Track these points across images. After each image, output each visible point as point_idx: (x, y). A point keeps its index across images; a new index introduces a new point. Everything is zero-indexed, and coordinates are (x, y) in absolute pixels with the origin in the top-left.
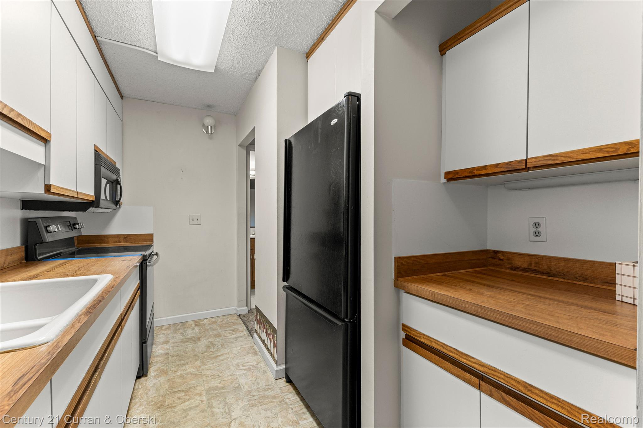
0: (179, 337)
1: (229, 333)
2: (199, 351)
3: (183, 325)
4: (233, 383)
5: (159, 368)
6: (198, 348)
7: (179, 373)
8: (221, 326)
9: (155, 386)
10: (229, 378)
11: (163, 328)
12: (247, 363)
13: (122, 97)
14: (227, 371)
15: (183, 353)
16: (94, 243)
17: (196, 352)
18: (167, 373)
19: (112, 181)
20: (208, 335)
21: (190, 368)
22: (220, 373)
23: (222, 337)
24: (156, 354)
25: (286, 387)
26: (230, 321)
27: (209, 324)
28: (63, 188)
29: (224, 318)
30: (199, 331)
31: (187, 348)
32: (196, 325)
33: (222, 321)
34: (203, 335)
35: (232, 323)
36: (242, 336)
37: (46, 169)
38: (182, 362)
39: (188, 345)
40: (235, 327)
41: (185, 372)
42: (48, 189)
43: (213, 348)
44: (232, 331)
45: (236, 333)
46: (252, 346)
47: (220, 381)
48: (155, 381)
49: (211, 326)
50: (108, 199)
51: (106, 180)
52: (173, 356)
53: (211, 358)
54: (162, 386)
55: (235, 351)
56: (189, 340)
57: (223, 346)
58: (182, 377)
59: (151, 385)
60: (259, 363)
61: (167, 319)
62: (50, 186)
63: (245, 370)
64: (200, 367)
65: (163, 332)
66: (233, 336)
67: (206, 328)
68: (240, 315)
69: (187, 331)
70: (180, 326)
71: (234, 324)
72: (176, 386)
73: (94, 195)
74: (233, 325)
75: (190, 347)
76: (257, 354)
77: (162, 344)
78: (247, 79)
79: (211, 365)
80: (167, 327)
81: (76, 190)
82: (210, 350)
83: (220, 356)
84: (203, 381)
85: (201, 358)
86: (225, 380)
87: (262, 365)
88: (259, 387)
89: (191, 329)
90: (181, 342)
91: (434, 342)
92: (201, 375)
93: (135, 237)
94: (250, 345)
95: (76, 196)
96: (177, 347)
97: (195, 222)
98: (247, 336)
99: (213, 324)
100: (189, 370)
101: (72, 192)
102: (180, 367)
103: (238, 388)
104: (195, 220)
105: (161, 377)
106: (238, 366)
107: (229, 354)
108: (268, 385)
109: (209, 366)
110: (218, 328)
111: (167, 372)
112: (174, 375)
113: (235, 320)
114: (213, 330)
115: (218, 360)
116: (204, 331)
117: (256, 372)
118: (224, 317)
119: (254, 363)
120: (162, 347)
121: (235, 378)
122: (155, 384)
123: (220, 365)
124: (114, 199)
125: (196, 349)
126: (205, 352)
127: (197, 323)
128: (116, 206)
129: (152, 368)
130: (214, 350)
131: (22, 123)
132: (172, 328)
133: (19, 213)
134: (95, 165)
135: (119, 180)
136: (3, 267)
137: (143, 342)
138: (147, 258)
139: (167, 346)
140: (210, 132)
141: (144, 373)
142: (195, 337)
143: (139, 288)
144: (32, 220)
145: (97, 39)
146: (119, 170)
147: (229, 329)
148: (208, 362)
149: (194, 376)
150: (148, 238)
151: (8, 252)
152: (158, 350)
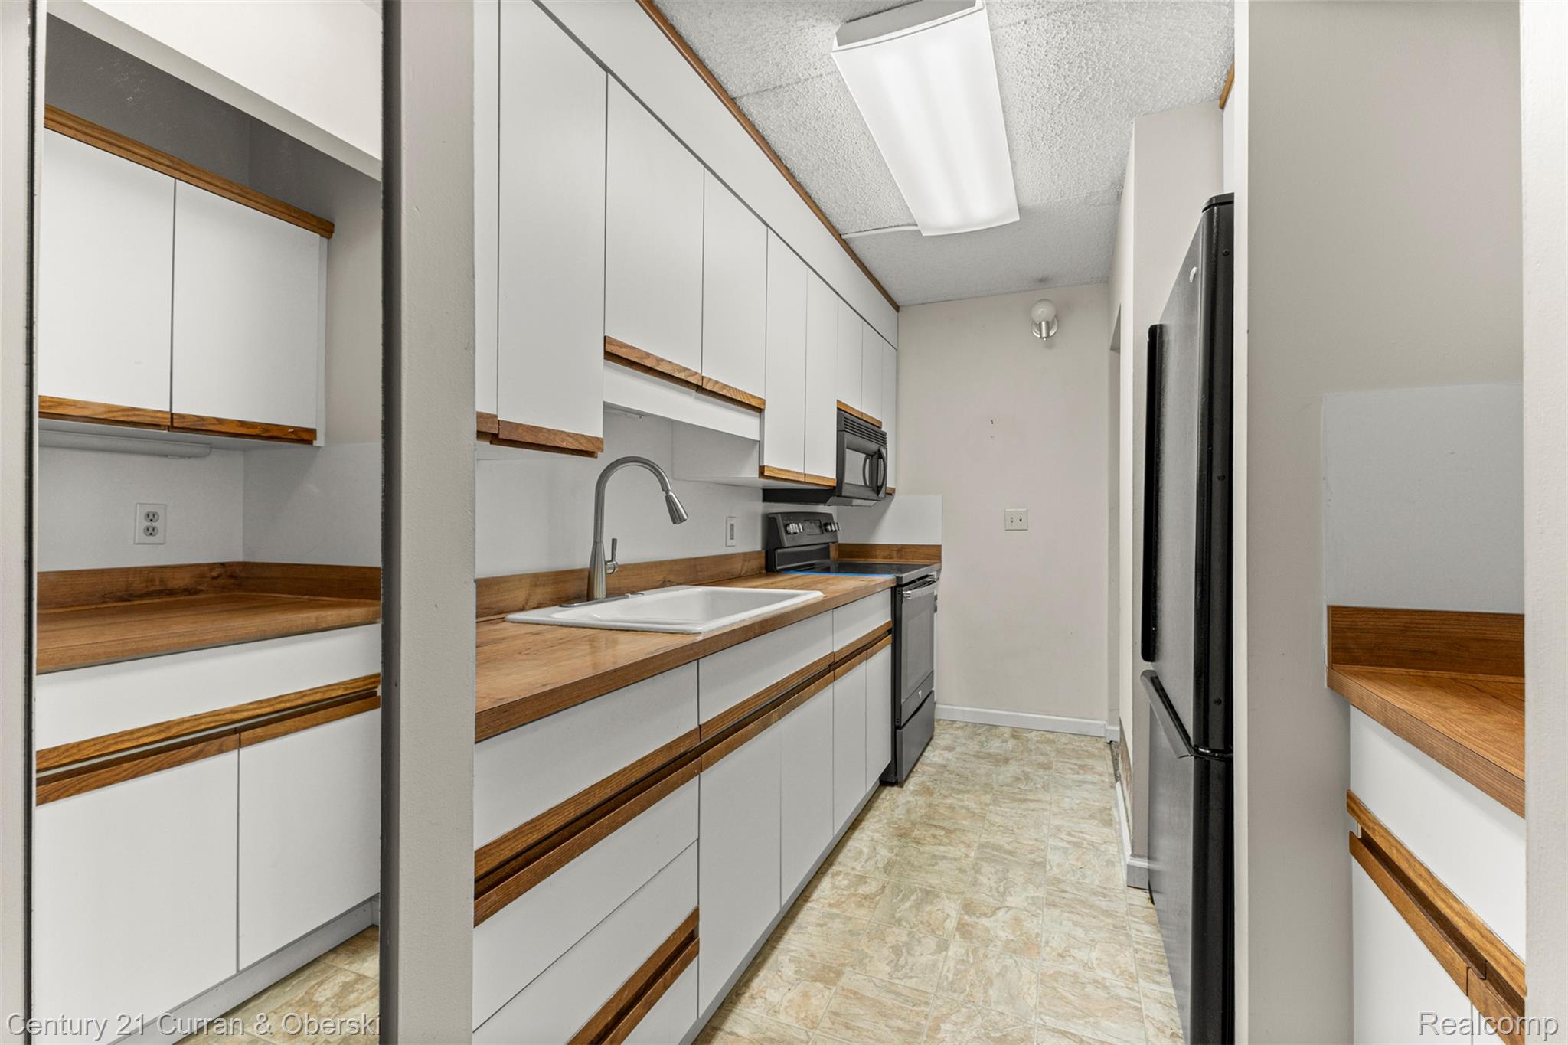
0: (973, 746)
1: (1071, 769)
2: (997, 780)
3: (988, 731)
4: (1032, 853)
5: (923, 782)
6: (998, 774)
7: (949, 801)
8: (1060, 752)
9: (909, 805)
10: (1031, 843)
11: (955, 726)
12: (1082, 832)
13: (897, 308)
14: (1032, 830)
15: (969, 774)
16: (858, 557)
17: (991, 781)
18: (931, 794)
19: (871, 453)
20: (1027, 759)
21: (969, 801)
22: (1018, 828)
23: (1052, 771)
24: (928, 761)
25: (1146, 910)
26: (1086, 749)
27: (1038, 742)
28: (782, 470)
29: (1073, 739)
30: (1013, 748)
31: (979, 768)
32: (1013, 737)
33: (1065, 744)
34: (1017, 757)
35: (1086, 753)
36: (1095, 783)
37: (760, 444)
38: (961, 787)
39: (984, 764)
40: (1090, 762)
41: (959, 803)
42: (762, 470)
43: (1025, 784)
44: (1080, 767)
45: (1085, 774)
46: (1108, 807)
47: (1011, 840)
48: (911, 799)
49: (1040, 746)
50: (868, 483)
51: (865, 455)
52: (952, 773)
53: (1014, 800)
54: (917, 809)
55: (1066, 803)
56: (988, 756)
57: (1046, 788)
58: (952, 808)
59: (904, 801)
60: (1105, 842)
61: (963, 711)
62: (764, 467)
63: (1069, 842)
64: (986, 805)
65: (952, 731)
66: (1075, 776)
67: (1029, 746)
68: (1111, 742)
69: (992, 742)
70: (985, 730)
71: (1091, 756)
72: (936, 817)
73: (835, 477)
74: (1088, 758)
75: (984, 768)
76: (1112, 825)
77: (943, 750)
78: (1098, 203)
79: (1009, 810)
80: (961, 724)
81: (802, 472)
82: (1019, 785)
83: (1032, 801)
84: (983, 828)
85: (995, 792)
86: (1022, 843)
87: (1113, 849)
88: (1084, 881)
89: (999, 741)
90: (974, 756)
91: (1396, 847)
92: (983, 818)
93: (914, 550)
94: (1105, 805)
95: (802, 479)
96: (965, 761)
97: (1017, 524)
98: (1105, 784)
99: (1045, 743)
100: (967, 803)
101: (795, 475)
102: (955, 793)
103: (1041, 865)
104: (1015, 520)
105: (920, 795)
106: (1059, 830)
107: (1050, 804)
108: (1105, 888)
109: (1003, 809)
110: (1053, 754)
112: (940, 801)
113: (1097, 749)
114: (1042, 754)
115: (1024, 806)
116: (1022, 752)
117: (1092, 856)
118: (1076, 738)
119: (1095, 839)
120: (941, 754)
121: (1042, 847)
122: (909, 802)
123: (1024, 815)
124: (875, 485)
125: (994, 775)
126: (1007, 785)
127: (1016, 734)
128: (878, 493)
129: (915, 778)
130: (1026, 788)
131: (728, 395)
132: (969, 730)
133: (760, 507)
134: (838, 431)
135: (884, 451)
136: (740, 574)
137: (897, 726)
138: (904, 582)
139: (949, 755)
140: (1044, 335)
141: (899, 781)
142: (1001, 755)
143: (889, 631)
144: (772, 516)
145: (843, 240)
146: (884, 435)
147: (1074, 761)
148: (1004, 802)
149: (971, 815)
150: (933, 554)
151: (746, 556)
152: (932, 755)
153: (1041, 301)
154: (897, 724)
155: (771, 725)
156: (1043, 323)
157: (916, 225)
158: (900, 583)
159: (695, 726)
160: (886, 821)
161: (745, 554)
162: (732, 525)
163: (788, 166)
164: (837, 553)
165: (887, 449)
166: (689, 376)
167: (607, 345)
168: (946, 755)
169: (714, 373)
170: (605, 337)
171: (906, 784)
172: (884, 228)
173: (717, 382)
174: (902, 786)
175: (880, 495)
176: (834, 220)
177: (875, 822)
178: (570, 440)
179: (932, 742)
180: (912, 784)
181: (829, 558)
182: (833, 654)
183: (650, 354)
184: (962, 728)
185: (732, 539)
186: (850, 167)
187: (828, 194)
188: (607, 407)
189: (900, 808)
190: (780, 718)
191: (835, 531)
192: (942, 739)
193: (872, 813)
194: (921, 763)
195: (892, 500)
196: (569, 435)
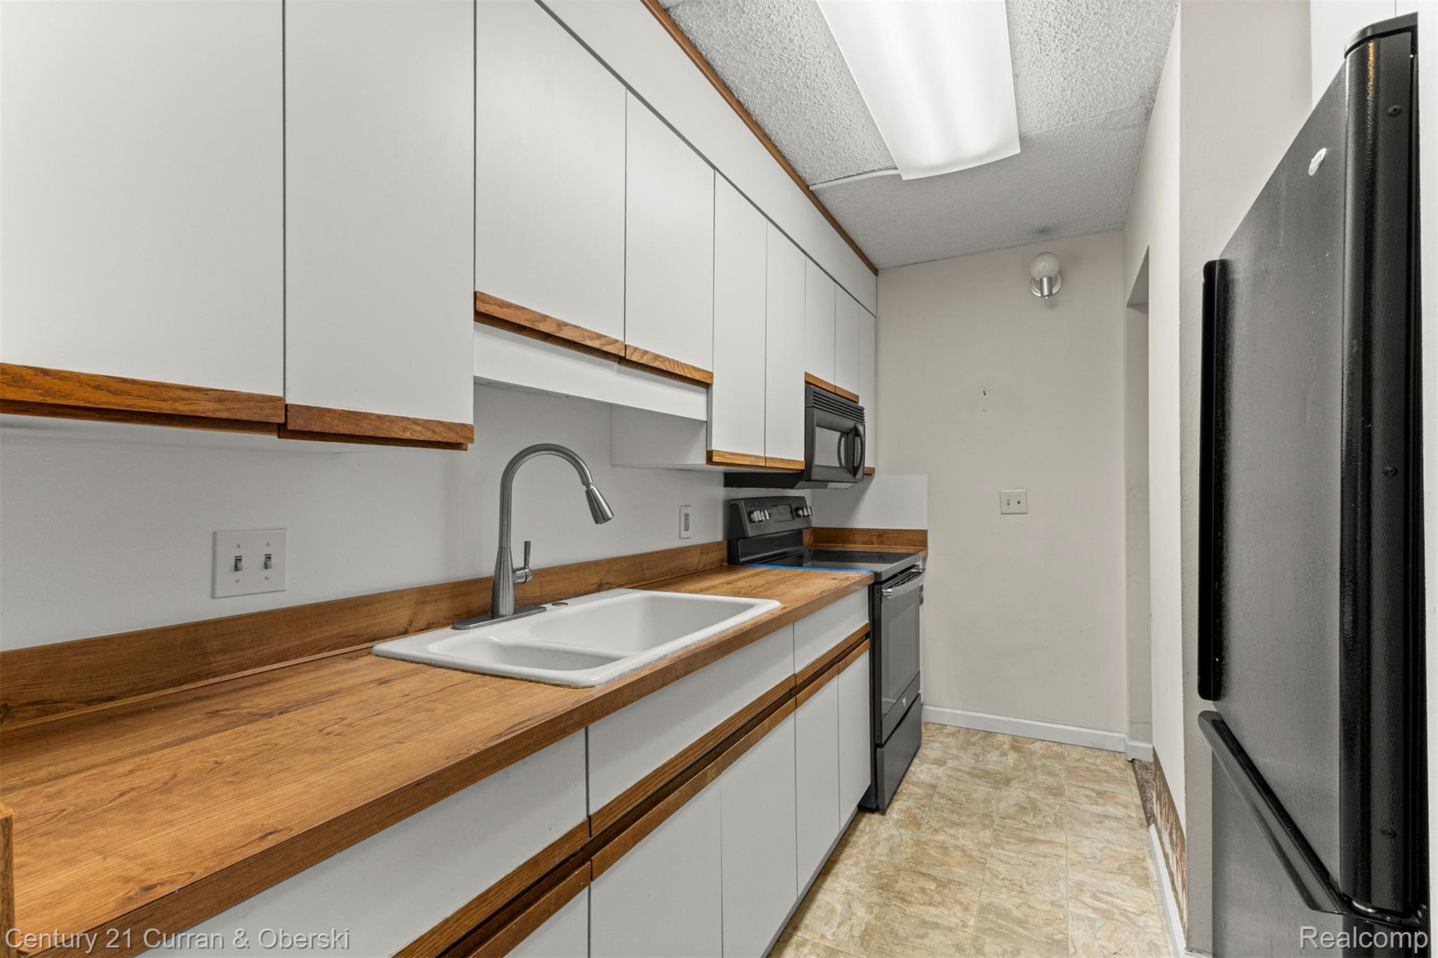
0: (967, 760)
1: (1087, 796)
2: (998, 809)
3: (984, 739)
4: (1049, 925)
5: (909, 808)
6: (999, 801)
7: (940, 837)
8: (1071, 771)
9: (891, 842)
10: (1046, 908)
11: (945, 731)
12: (1111, 895)
13: (875, 271)
14: (1046, 888)
15: (964, 799)
16: (833, 542)
17: (990, 809)
18: (919, 826)
19: (847, 431)
20: (1032, 781)
21: (965, 838)
22: (1028, 884)
23: (1064, 799)
24: (914, 779)
26: (1102, 768)
27: (1044, 756)
28: (736, 454)
29: (1086, 754)
30: (1015, 764)
31: (975, 791)
32: (1014, 748)
33: (1078, 760)
34: (1020, 777)
35: (1104, 775)
36: (1120, 819)
37: (707, 425)
38: (955, 817)
39: (981, 785)
40: (1110, 787)
41: (953, 841)
42: (710, 454)
43: (1031, 815)
44: (1097, 794)
45: (1106, 804)
46: (1141, 857)
47: (1020, 901)
48: (894, 832)
49: (1048, 762)
50: (843, 464)
51: (839, 433)
52: (943, 796)
53: (1020, 839)
54: (902, 848)
56: (985, 775)
57: (1058, 823)
58: (943, 848)
59: (885, 835)
60: (1143, 913)
61: (954, 714)
62: (712, 451)
63: (1095, 910)
64: (987, 846)
65: (942, 738)
66: (1094, 808)
67: (1034, 762)
68: (1133, 760)
69: (989, 755)
70: (979, 739)
71: (1110, 778)
72: (925, 862)
73: (803, 460)
74: (1106, 782)
75: (982, 791)
76: (1147, 885)
77: (932, 764)
78: (1120, 126)
79: (1013, 854)
80: (953, 730)
81: (762, 455)
82: (1024, 819)
83: (1042, 842)
84: (984, 881)
85: (996, 827)
86: (1034, 909)
87: (1154, 924)
89: (997, 753)
90: (969, 773)
92: (983, 866)
93: (896, 535)
94: (1135, 853)
95: (762, 464)
96: (958, 780)
97: (1014, 507)
98: (1135, 823)
99: (1053, 758)
100: (963, 842)
101: (753, 459)
102: (947, 826)
103: (1059, 945)
104: (1012, 502)
105: (906, 828)
106: (1082, 890)
107: (1066, 848)
109: (1007, 853)
110: (1063, 774)
111: (920, 824)
112: (930, 837)
113: (1116, 768)
114: (1049, 774)
115: (1033, 849)
116: (1025, 769)
117: (1127, 934)
118: (1089, 752)
119: (1130, 907)
120: (929, 769)
121: (1062, 917)
122: (892, 836)
123: (1034, 864)
124: (851, 466)
125: (993, 802)
126: (1010, 818)
127: (1017, 744)
128: (855, 475)
129: (899, 802)
130: (1034, 822)
131: (662, 367)
132: (961, 737)
133: (721, 493)
134: (806, 408)
135: (861, 428)
136: (697, 569)
137: (877, 744)
138: (883, 579)
139: (939, 771)
140: (1046, 293)
141: (880, 807)
142: (1000, 774)
143: (867, 636)
144: (734, 502)
145: (811, 191)
146: (862, 410)
147: (1091, 785)
148: (1009, 843)
149: (968, 860)
150: (918, 540)
151: (704, 549)
152: (921, 772)
153: (1041, 254)
154: (877, 742)
155: (706, 785)
156: (1045, 280)
157: (896, 168)
158: (879, 580)
159: (582, 817)
160: (864, 864)
161: (702, 546)
162: (687, 516)
163: (740, 99)
164: (812, 537)
165: (864, 425)
166: (605, 345)
167: (477, 302)
168: (935, 771)
169: (641, 341)
170: (475, 293)
171: (889, 810)
172: (858, 174)
173: (646, 352)
174: (883, 813)
175: (857, 477)
176: (799, 169)
177: (851, 866)
178: (418, 428)
179: (920, 753)
180: (897, 810)
181: (802, 545)
182: (795, 676)
183: (548, 317)
184: (953, 734)
185: (687, 529)
186: (814, 96)
187: (791, 134)
188: (480, 384)
189: (882, 846)
190: (719, 773)
191: (808, 515)
192: (931, 749)
193: (849, 851)
194: (907, 782)
195: (872, 480)
196: (415, 421)
